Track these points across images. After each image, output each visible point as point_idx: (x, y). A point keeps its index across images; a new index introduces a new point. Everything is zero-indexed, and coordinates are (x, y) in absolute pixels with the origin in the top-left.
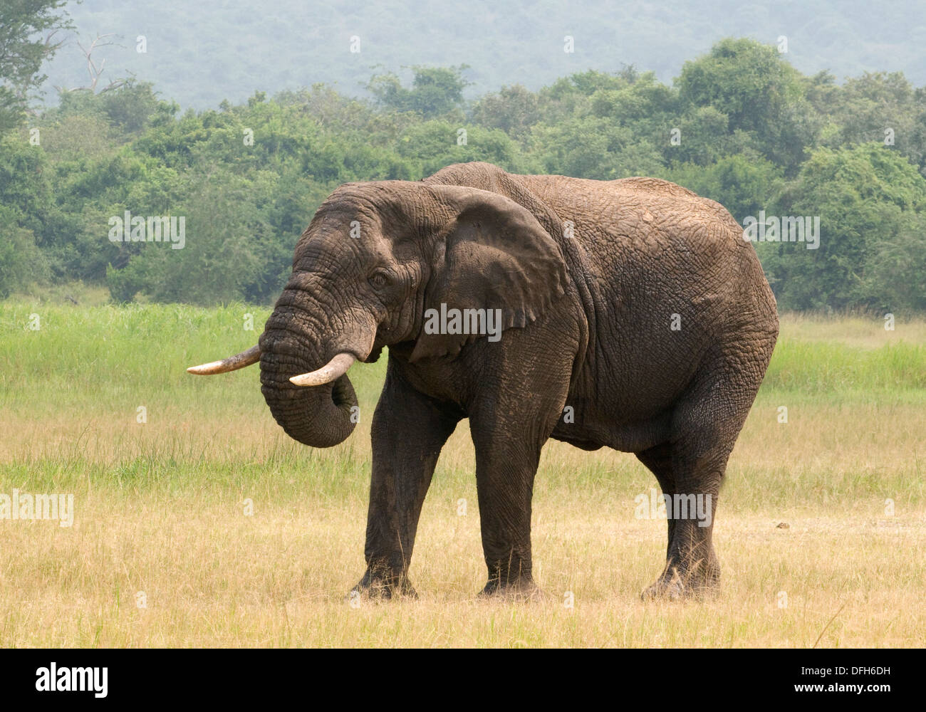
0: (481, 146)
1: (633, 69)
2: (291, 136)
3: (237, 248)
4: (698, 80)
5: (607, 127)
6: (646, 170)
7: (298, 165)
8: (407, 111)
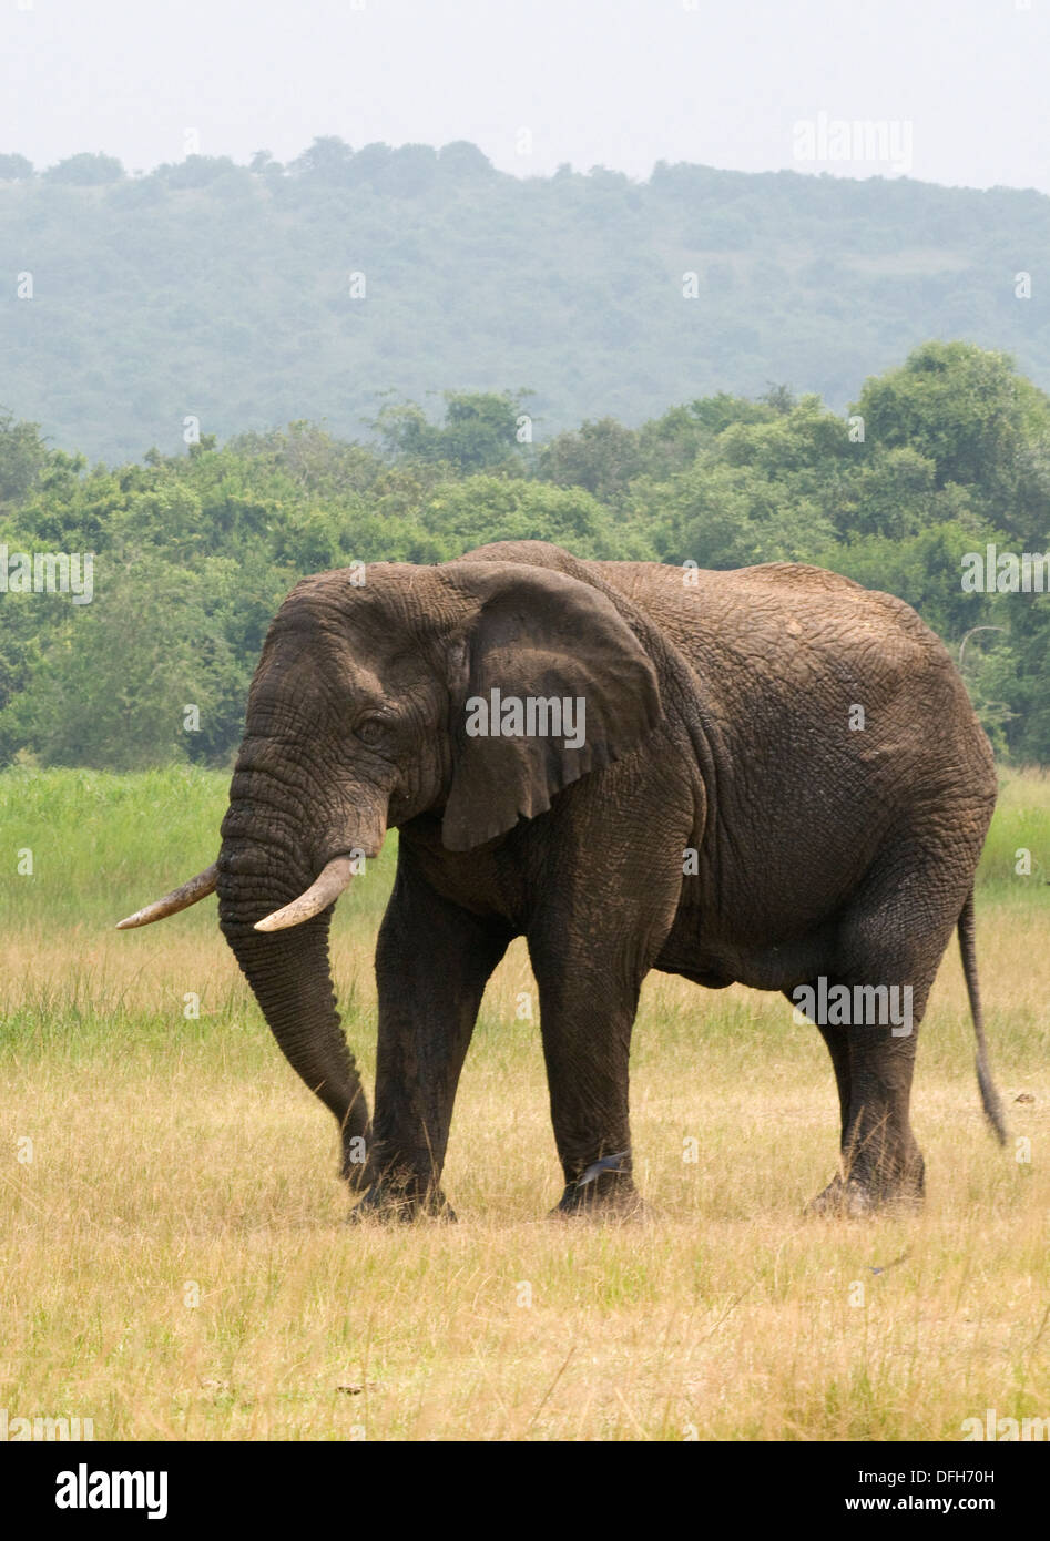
0: (553, 513)
1: (787, 390)
2: (257, 502)
3: (174, 677)
4: (887, 407)
5: (748, 481)
6: (809, 547)
7: (268, 549)
8: (437, 460)
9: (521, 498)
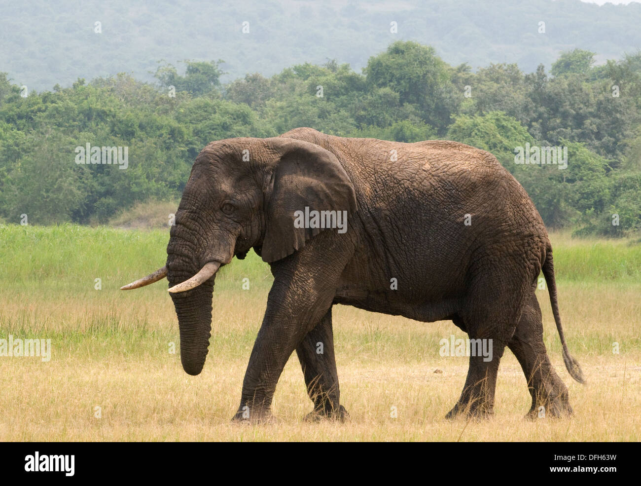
0: (232, 115)
1: (335, 62)
2: (103, 108)
3: (66, 185)
4: (379, 69)
5: (318, 101)
6: (344, 130)
7: (107, 129)
8: (181, 91)
9: (219, 108)
